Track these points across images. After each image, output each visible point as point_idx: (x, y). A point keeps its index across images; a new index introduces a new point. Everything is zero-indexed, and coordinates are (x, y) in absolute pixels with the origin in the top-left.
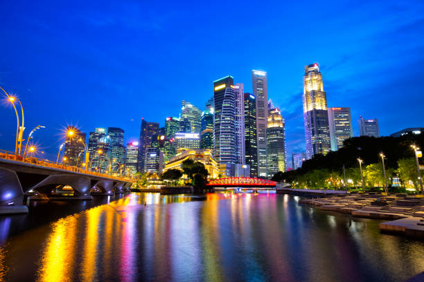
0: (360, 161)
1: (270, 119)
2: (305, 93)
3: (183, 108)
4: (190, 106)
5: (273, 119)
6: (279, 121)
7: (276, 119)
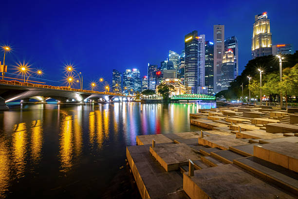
0: (250, 78)
1: (224, 57)
2: (254, 36)
3: (170, 55)
4: (174, 53)
5: (227, 57)
6: (231, 58)
7: (229, 57)
